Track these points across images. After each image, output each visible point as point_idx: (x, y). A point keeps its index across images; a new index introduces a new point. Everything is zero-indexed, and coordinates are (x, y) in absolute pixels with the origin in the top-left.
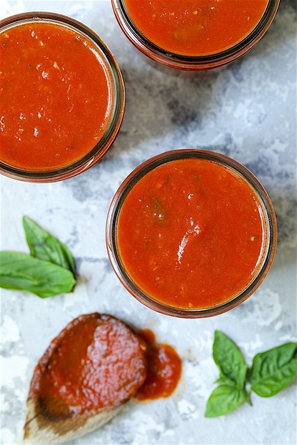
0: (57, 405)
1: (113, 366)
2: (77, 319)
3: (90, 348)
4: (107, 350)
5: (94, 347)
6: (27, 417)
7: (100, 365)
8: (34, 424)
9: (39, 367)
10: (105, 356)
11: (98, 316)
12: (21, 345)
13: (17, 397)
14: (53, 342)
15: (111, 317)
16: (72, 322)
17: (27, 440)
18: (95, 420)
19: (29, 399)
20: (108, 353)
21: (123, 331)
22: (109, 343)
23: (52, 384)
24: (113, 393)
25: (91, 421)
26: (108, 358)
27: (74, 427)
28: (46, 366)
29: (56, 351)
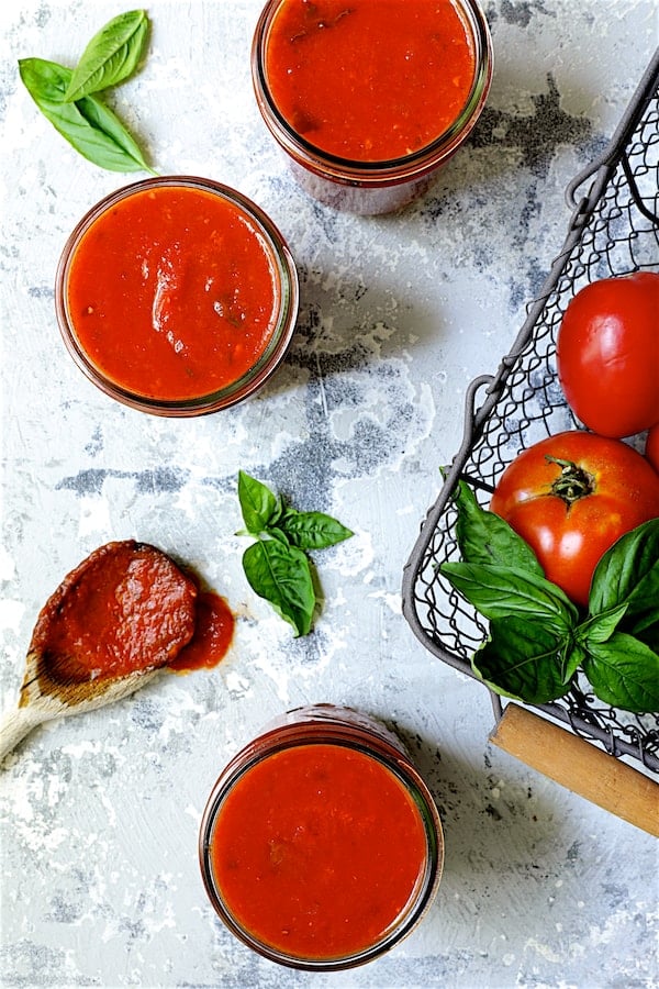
0: (70, 662)
1: (150, 616)
2: (104, 547)
3: (120, 588)
4: (143, 592)
5: (125, 588)
6: (26, 677)
7: (132, 613)
8: (35, 687)
9: (47, 610)
10: (140, 601)
11: (133, 545)
12: (16, 586)
13: (7, 656)
14: (68, 576)
15: (153, 549)
16: (98, 552)
17: (23, 709)
18: (119, 686)
19: (30, 653)
20: (144, 598)
21: (166, 567)
22: (147, 584)
23: (63, 636)
24: (147, 652)
25: (114, 688)
26: (144, 605)
27: (87, 696)
28: (57, 609)
29: (72, 589)
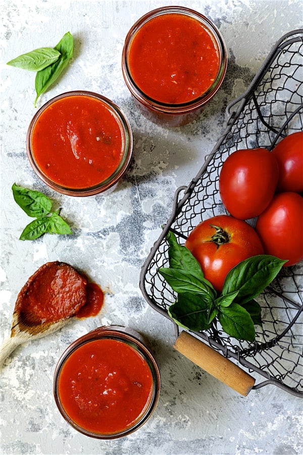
0: (32, 316)
1: (67, 294)
2: (45, 265)
3: (53, 282)
4: (63, 284)
5: (55, 282)
6: (13, 323)
7: (59, 293)
8: (17, 328)
9: (21, 293)
10: (62, 288)
11: (58, 263)
12: (7, 284)
13: (5, 315)
14: (30, 278)
15: (67, 264)
16: (42, 267)
17: (13, 338)
18: (54, 326)
19: (15, 313)
20: (64, 286)
21: (72, 272)
22: (65, 280)
23: (29, 305)
24: (66, 310)
25: (52, 327)
26: (64, 289)
27: (41, 331)
28: (25, 293)
29: (32, 284)
